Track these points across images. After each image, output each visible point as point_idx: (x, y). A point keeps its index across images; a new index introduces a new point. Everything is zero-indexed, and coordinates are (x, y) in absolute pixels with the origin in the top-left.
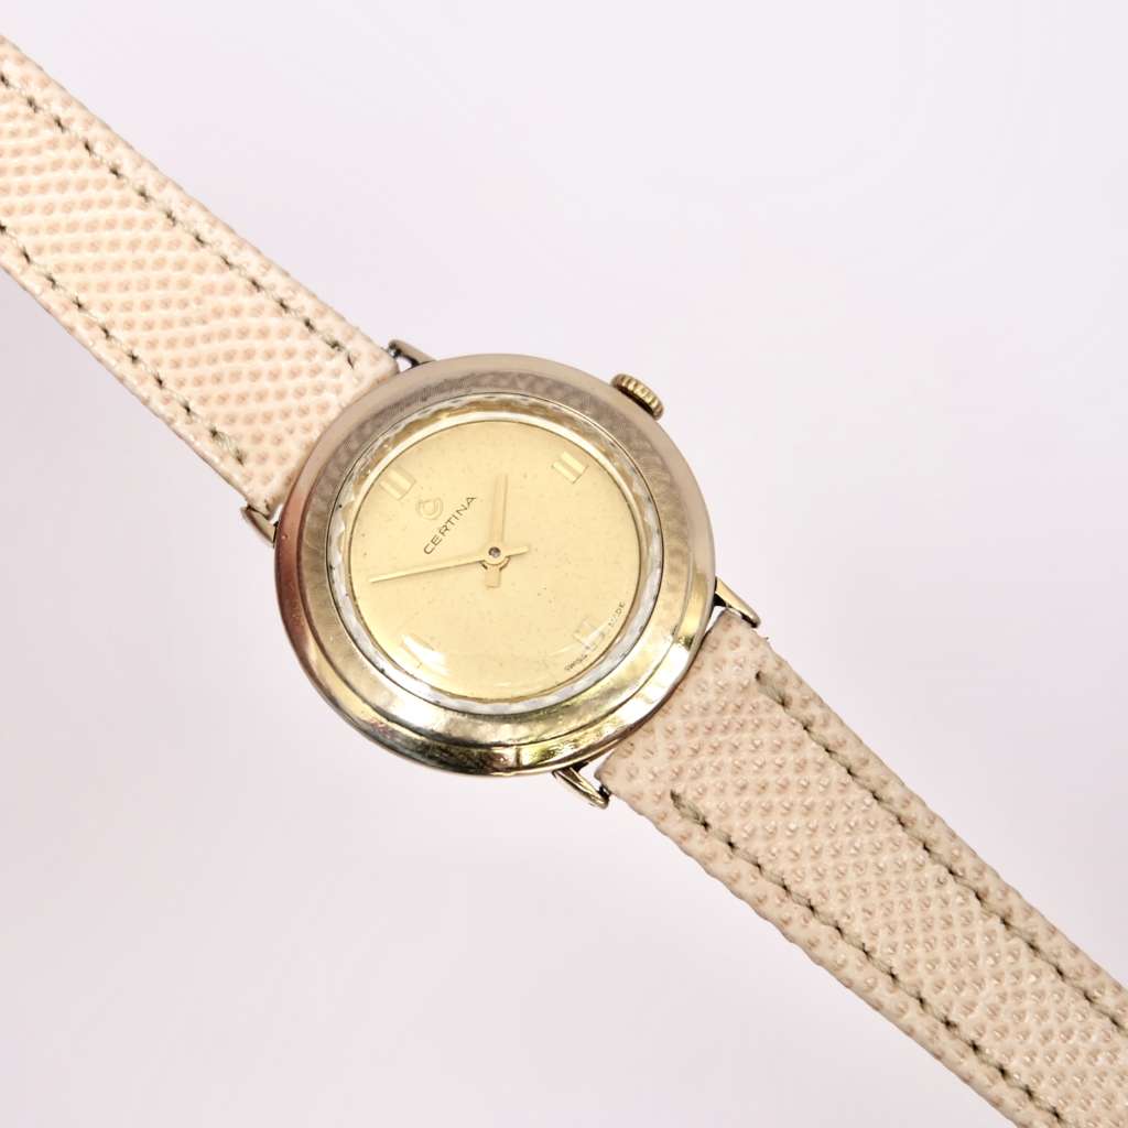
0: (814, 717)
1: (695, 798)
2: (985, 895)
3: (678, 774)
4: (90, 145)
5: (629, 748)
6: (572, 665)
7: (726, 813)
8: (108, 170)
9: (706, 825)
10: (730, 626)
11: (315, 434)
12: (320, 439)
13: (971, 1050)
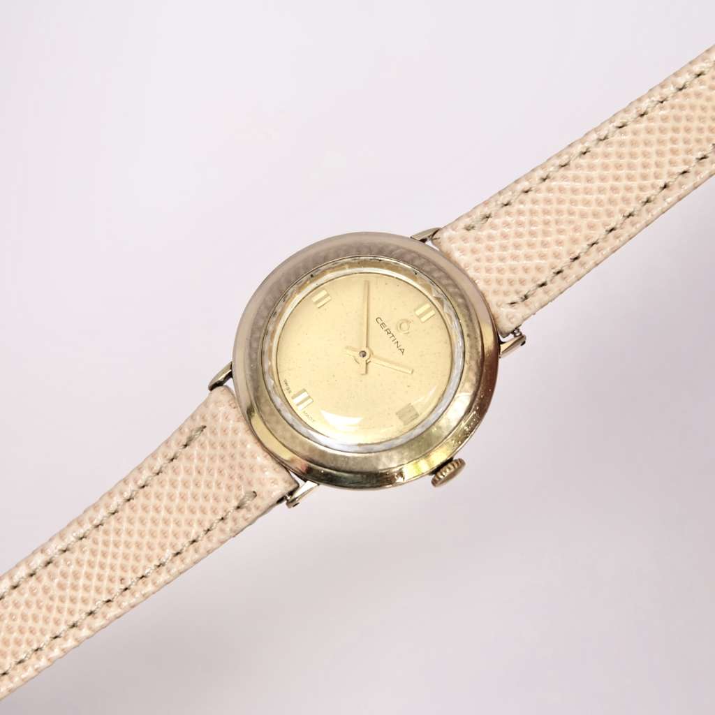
0: (226, 524)
1: (199, 441)
2: (108, 605)
3: (213, 432)
4: (685, 174)
5: (233, 406)
6: (286, 383)
7: (189, 458)
8: (667, 182)
9: (186, 446)
10: (286, 482)
11: (471, 273)
12: (468, 276)
13: (31, 572)
